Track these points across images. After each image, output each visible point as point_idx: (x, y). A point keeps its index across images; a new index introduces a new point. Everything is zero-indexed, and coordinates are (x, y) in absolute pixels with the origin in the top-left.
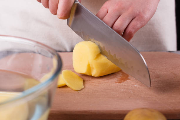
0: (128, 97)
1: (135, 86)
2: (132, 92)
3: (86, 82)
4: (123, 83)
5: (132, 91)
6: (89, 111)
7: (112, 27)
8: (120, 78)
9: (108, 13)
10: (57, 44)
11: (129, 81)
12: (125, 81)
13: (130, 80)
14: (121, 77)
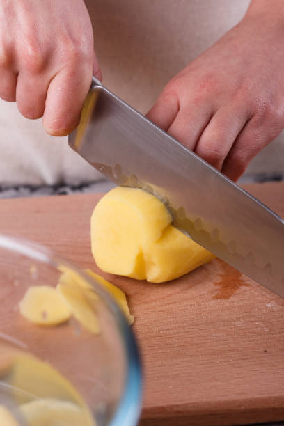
0: (261, 349)
1: (268, 306)
2: (267, 330)
3: (133, 301)
4: (232, 299)
5: (267, 327)
6: (172, 407)
7: (195, 150)
8: (220, 279)
9: (179, 109)
10: (21, 168)
11: (247, 288)
12: (238, 291)
13: (248, 285)
14: (221, 275)
